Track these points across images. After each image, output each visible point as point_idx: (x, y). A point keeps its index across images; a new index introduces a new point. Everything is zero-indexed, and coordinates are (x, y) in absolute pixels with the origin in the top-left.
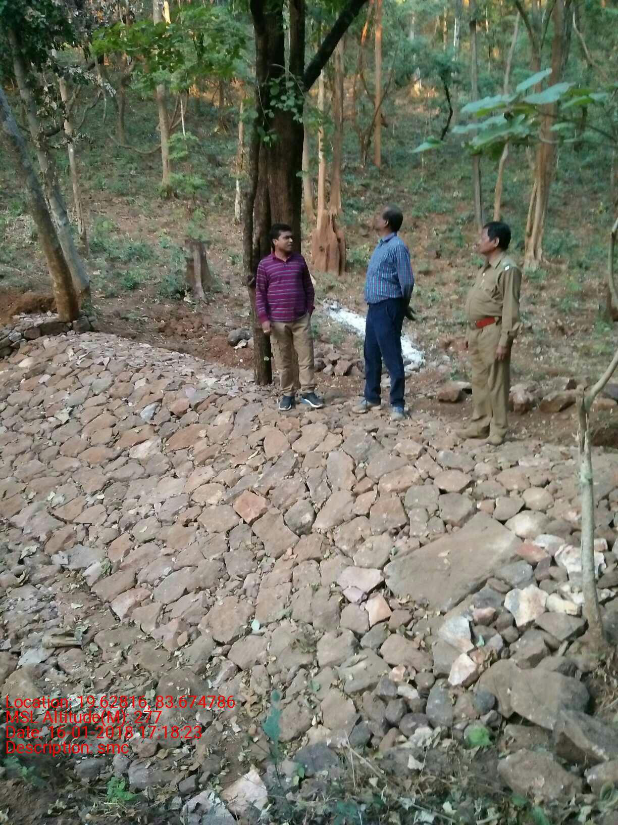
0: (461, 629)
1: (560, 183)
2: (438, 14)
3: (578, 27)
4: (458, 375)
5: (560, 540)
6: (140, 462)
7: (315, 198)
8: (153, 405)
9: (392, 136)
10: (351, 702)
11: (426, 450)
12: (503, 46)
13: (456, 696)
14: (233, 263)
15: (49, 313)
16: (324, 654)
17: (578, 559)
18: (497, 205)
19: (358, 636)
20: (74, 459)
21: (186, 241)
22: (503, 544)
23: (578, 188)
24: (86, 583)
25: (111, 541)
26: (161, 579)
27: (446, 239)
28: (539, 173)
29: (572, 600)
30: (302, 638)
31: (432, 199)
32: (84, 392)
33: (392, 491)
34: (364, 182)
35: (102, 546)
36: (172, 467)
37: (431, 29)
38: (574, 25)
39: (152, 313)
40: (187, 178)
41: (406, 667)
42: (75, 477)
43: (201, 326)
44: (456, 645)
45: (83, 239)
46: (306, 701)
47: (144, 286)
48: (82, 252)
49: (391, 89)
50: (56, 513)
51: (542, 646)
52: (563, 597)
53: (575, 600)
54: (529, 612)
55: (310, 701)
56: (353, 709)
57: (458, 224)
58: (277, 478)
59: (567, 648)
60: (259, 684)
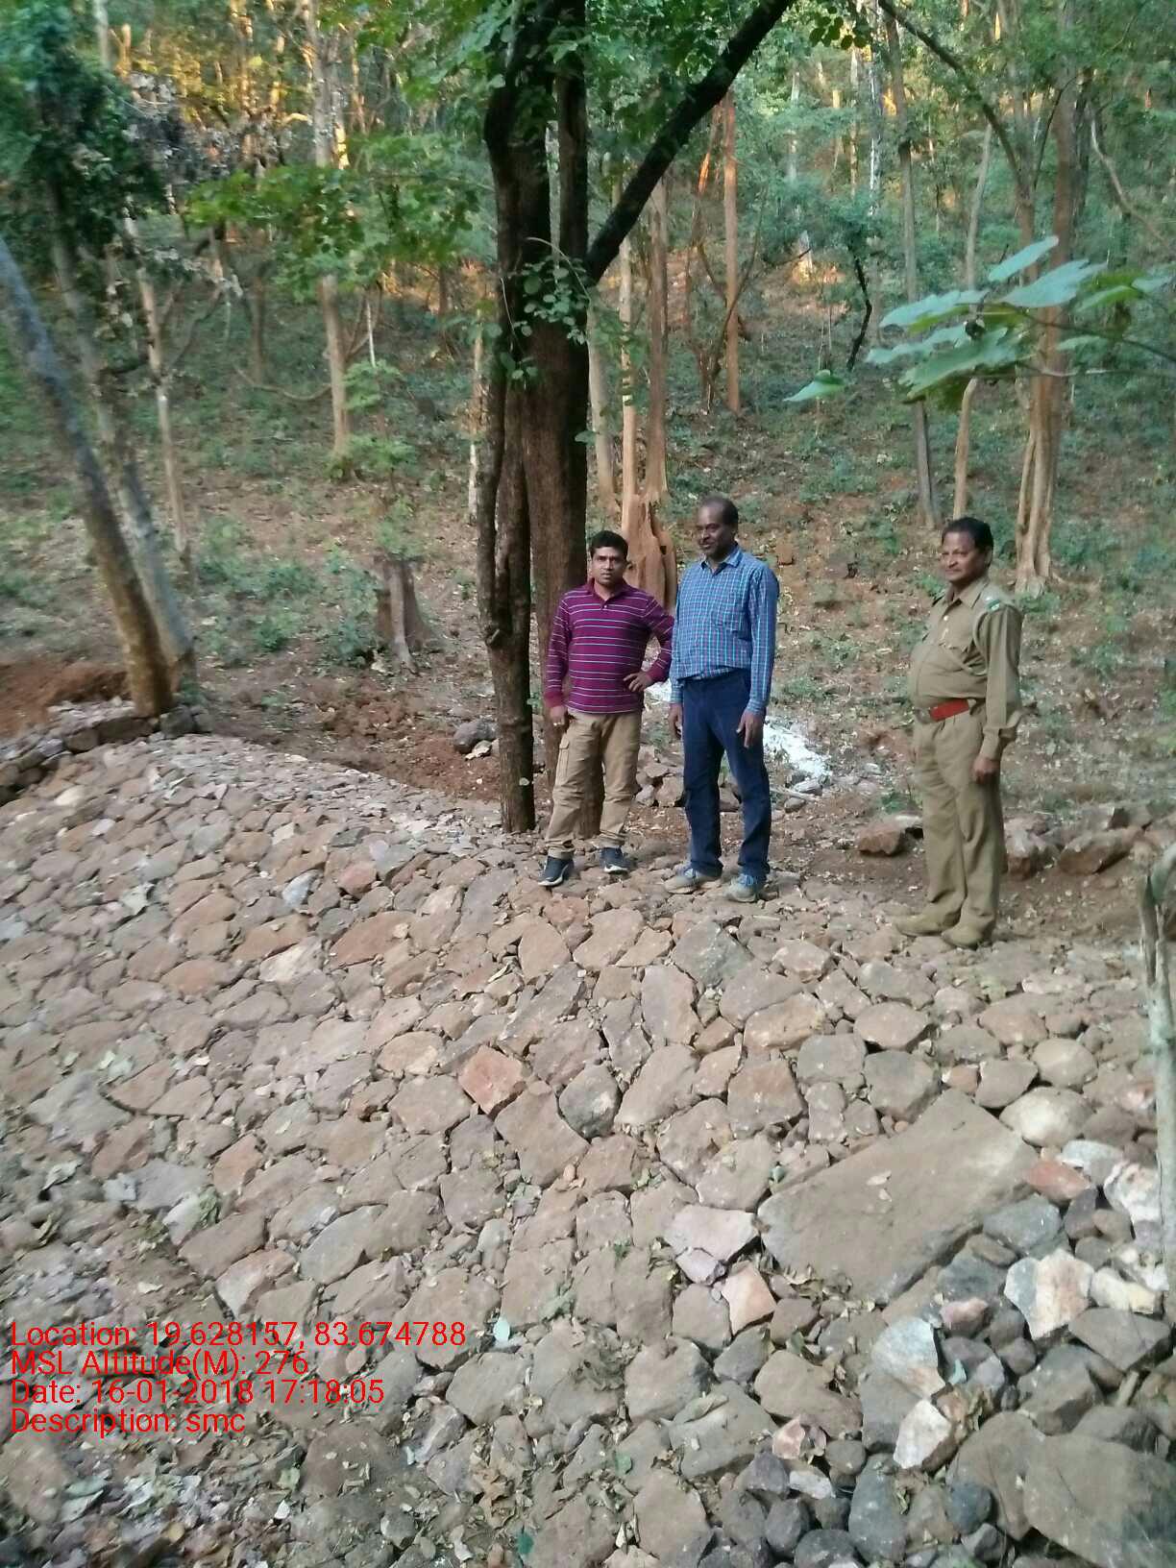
0: (917, 1345)
1: (1079, 431)
2: (841, 132)
3: (1101, 147)
4: (897, 801)
5: (1115, 1153)
6: (279, 990)
7: (617, 473)
8: (307, 876)
9: (759, 357)
10: (694, 1497)
11: (836, 961)
12: (962, 185)
13: (910, 1493)
14: (466, 596)
15: (116, 701)
16: (641, 1395)
17: (1151, 1193)
18: (960, 476)
19: (709, 1355)
20: (152, 985)
21: (377, 559)
22: (998, 1160)
23: (1113, 439)
24: (168, 1239)
25: (220, 1152)
26: (315, 1232)
27: (864, 542)
28: (1037, 415)
29: (1142, 1283)
30: (595, 1360)
31: (838, 468)
32: (176, 852)
33: (771, 1046)
34: (709, 441)
35: (203, 1161)
36: (342, 999)
37: (828, 158)
38: (1095, 144)
39: (312, 695)
40: (379, 443)
41: (807, 1428)
42: (156, 1022)
43: (405, 715)
44: (907, 1379)
45: (185, 559)
46: (603, 1494)
47: (299, 643)
48: (182, 584)
49: (755, 272)
50: (116, 1094)
51: (1086, 1384)
52: (1124, 1276)
53: (1149, 1283)
54: (1055, 1309)
55: (613, 1495)
56: (700, 1513)
57: (887, 512)
58: (543, 1019)
59: (1137, 1387)
60: (509, 1456)
